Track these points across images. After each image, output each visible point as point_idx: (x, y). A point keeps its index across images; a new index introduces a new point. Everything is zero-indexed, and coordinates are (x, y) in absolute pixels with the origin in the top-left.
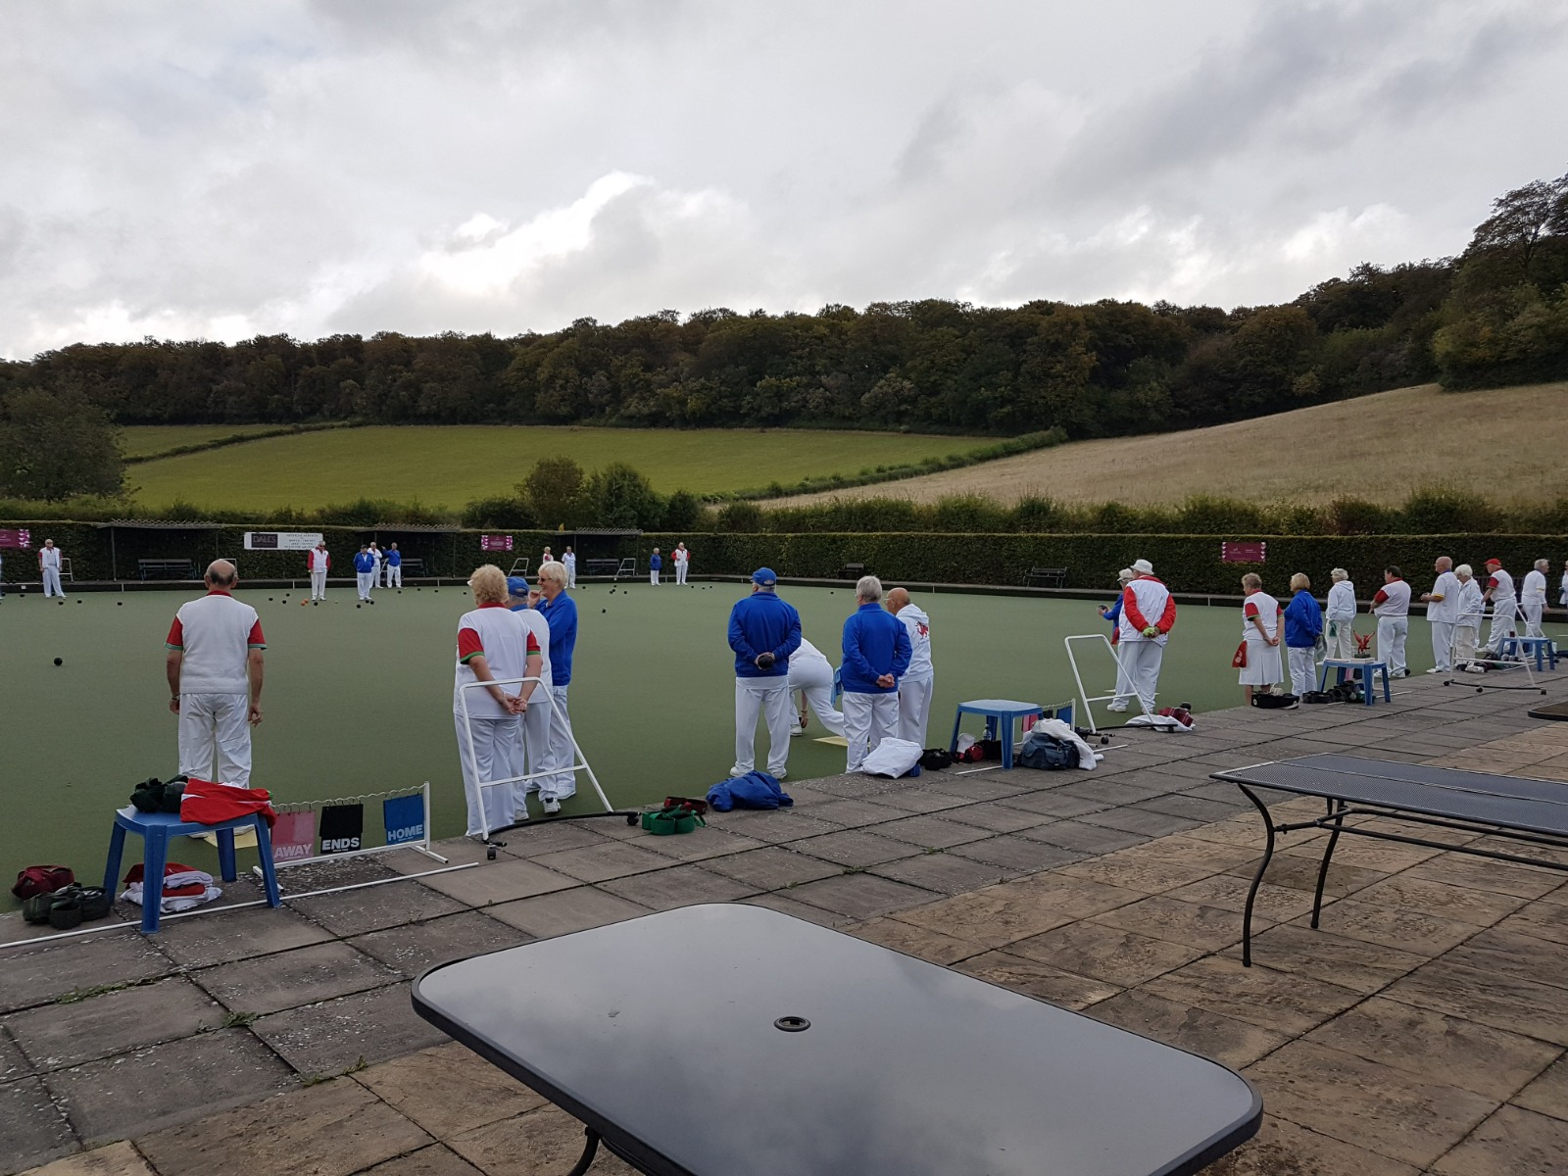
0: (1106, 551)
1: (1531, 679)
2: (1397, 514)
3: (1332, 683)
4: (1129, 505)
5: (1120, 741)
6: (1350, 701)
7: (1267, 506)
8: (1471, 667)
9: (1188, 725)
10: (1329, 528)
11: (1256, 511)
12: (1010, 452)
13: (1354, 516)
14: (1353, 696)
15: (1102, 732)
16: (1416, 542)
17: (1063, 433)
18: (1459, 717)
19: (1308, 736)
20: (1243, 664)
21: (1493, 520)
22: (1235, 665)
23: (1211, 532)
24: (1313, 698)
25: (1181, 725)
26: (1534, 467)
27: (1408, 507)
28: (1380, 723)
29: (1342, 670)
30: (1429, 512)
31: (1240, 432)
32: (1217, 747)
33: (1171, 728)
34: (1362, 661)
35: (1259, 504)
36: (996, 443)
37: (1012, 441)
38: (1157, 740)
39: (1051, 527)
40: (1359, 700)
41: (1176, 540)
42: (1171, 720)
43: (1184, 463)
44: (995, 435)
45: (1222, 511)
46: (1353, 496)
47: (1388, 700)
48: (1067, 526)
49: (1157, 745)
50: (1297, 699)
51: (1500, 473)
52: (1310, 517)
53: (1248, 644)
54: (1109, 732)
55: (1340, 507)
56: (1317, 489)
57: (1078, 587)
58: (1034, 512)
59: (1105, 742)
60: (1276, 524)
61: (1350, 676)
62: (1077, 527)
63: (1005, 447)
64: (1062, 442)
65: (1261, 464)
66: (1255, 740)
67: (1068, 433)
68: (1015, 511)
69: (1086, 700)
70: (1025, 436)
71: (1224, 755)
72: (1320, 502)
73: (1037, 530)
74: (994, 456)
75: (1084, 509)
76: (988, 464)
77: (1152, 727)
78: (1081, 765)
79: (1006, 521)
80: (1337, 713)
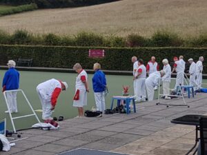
0: (47, 52)
1: (184, 101)
2: (149, 40)
3: (115, 106)
4: (57, 34)
5: (26, 135)
6: (121, 113)
7: (106, 37)
8: (166, 97)
9: (56, 126)
10: (127, 45)
11: (102, 38)
12: (15, 12)
13: (136, 41)
14: (123, 111)
15: (18, 132)
16: (155, 50)
17: (36, 6)
18: (158, 118)
19: (102, 129)
20: (77, 99)
21: (180, 43)
22: (75, 99)
23: (87, 45)
24: (109, 112)
25: (53, 127)
26: (194, 24)
27: (153, 37)
28: (130, 122)
29: (119, 101)
30: (159, 39)
31: (100, 8)
32: (64, 136)
33: (49, 128)
34: (126, 97)
35: (104, 36)
36: (10, 8)
37: (15, 8)
38: (42, 134)
39: (28, 42)
40: (125, 112)
41: (73, 49)
42: (49, 125)
43: (80, 19)
44: (8, 5)
45: (91, 38)
46: (136, 33)
47: (135, 111)
48: (33, 42)
49: (41, 137)
50: (101, 113)
51: (184, 26)
52: (121, 40)
53: (80, 91)
54: (20, 132)
55: (131, 37)
56: (125, 30)
57: (37, 66)
58: (21, 36)
59: (19, 136)
60: (109, 43)
61: (122, 103)
62: (37, 43)
63: (13, 10)
64: (35, 9)
65: (106, 21)
66: (80, 132)
67: (38, 6)
68: (13, 36)
69: (12, 119)
70: (21, 6)
71: (67, 140)
72: (124, 35)
73: (22, 43)
74: (9, 14)
75: (41, 36)
76: (6, 17)
77: (42, 128)
78: (4, 149)
79: (9, 40)
80: (116, 118)
